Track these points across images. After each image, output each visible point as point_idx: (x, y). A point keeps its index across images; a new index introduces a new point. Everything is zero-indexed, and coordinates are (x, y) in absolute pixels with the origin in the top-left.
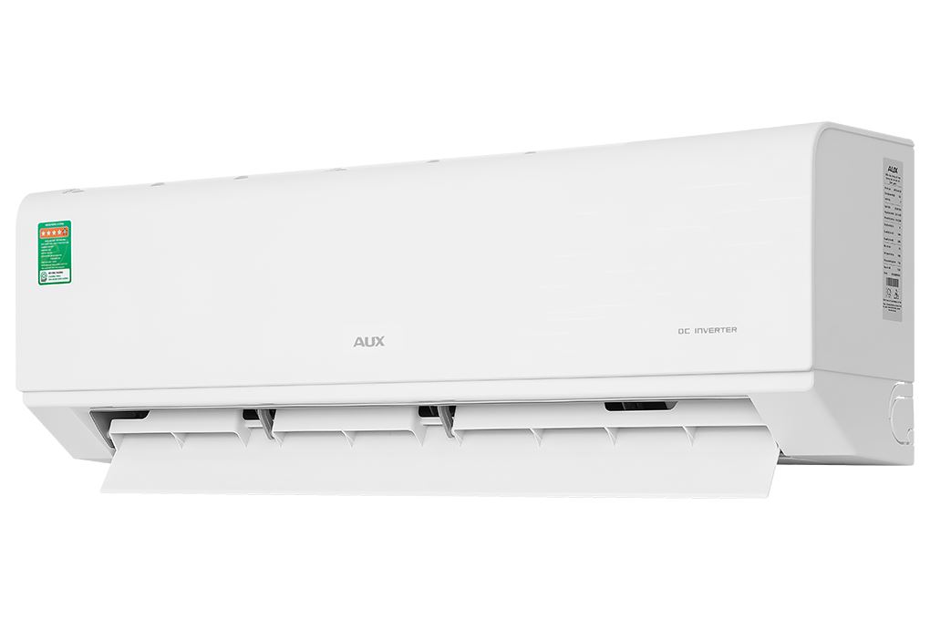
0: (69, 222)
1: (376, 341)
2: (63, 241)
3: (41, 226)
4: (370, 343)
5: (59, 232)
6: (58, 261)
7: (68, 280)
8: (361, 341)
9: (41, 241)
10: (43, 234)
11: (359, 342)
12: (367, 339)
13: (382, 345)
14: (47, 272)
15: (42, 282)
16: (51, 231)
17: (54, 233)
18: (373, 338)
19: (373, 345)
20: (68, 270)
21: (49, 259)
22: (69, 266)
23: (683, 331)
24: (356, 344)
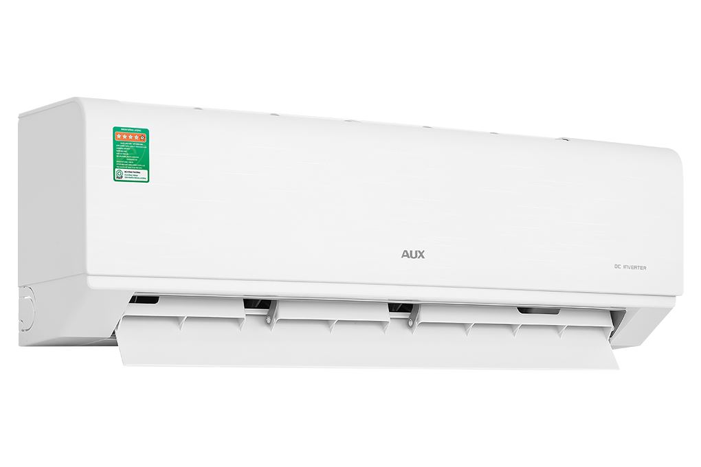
0: (146, 131)
1: (419, 254)
2: (140, 145)
3: (116, 129)
4: (414, 256)
5: (136, 137)
6: (135, 162)
7: (147, 180)
8: (408, 254)
9: (116, 143)
10: (119, 136)
11: (405, 254)
12: (411, 252)
13: (423, 257)
14: (123, 170)
15: (118, 178)
16: (128, 135)
17: (131, 137)
18: (416, 252)
19: (416, 257)
20: (147, 171)
21: (125, 159)
22: (147, 168)
23: (617, 266)
24: (403, 256)
